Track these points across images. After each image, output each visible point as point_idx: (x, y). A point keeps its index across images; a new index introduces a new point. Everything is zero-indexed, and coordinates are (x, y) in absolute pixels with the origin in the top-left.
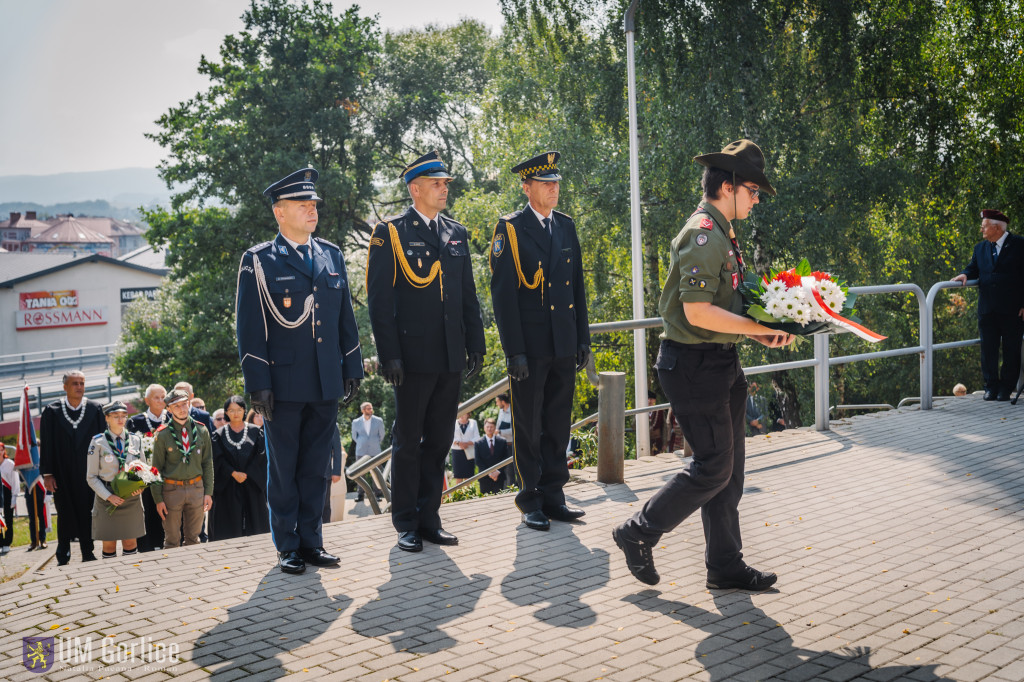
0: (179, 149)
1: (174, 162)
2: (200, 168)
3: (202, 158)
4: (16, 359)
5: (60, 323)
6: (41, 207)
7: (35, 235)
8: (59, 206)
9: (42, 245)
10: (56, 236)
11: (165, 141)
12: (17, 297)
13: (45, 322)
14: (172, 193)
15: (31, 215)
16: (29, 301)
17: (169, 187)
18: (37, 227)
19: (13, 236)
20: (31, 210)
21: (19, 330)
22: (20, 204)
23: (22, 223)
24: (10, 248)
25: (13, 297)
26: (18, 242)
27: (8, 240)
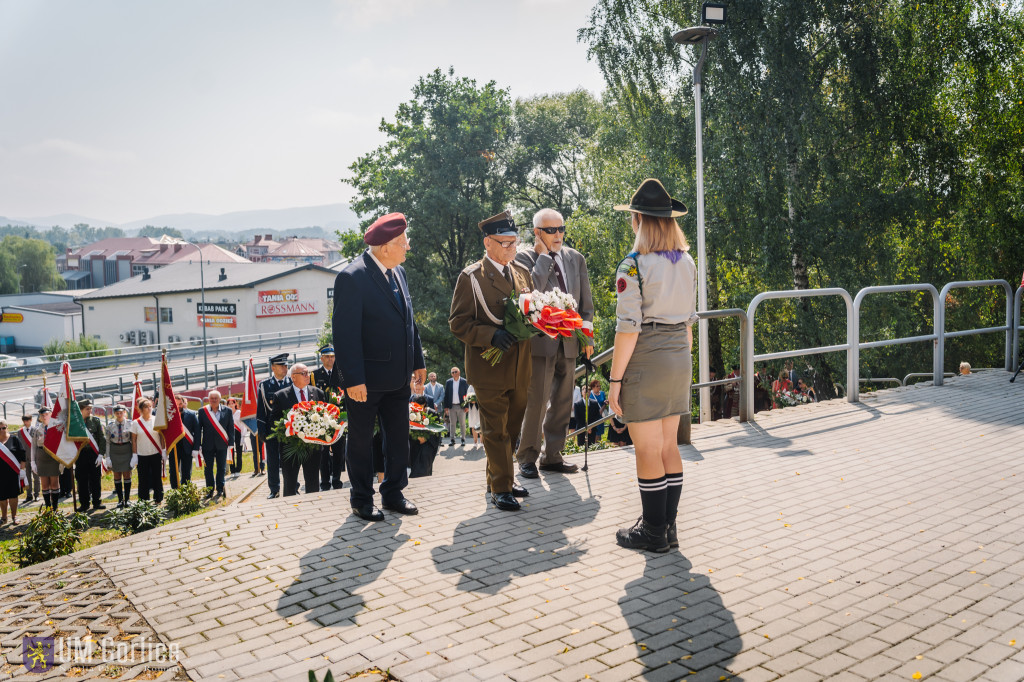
0: (364, 189)
1: (361, 198)
2: (381, 202)
3: (381, 195)
4: (256, 337)
5: (286, 313)
6: (276, 231)
7: (271, 251)
8: (288, 231)
9: (275, 258)
10: (285, 252)
11: (356, 183)
12: (257, 294)
13: (276, 312)
14: (360, 221)
15: (269, 237)
16: (265, 297)
17: (359, 216)
18: (273, 245)
19: (256, 252)
20: (268, 233)
21: (257, 317)
22: (262, 230)
23: (263, 242)
24: (254, 260)
25: (254, 294)
26: (259, 256)
27: (253, 255)
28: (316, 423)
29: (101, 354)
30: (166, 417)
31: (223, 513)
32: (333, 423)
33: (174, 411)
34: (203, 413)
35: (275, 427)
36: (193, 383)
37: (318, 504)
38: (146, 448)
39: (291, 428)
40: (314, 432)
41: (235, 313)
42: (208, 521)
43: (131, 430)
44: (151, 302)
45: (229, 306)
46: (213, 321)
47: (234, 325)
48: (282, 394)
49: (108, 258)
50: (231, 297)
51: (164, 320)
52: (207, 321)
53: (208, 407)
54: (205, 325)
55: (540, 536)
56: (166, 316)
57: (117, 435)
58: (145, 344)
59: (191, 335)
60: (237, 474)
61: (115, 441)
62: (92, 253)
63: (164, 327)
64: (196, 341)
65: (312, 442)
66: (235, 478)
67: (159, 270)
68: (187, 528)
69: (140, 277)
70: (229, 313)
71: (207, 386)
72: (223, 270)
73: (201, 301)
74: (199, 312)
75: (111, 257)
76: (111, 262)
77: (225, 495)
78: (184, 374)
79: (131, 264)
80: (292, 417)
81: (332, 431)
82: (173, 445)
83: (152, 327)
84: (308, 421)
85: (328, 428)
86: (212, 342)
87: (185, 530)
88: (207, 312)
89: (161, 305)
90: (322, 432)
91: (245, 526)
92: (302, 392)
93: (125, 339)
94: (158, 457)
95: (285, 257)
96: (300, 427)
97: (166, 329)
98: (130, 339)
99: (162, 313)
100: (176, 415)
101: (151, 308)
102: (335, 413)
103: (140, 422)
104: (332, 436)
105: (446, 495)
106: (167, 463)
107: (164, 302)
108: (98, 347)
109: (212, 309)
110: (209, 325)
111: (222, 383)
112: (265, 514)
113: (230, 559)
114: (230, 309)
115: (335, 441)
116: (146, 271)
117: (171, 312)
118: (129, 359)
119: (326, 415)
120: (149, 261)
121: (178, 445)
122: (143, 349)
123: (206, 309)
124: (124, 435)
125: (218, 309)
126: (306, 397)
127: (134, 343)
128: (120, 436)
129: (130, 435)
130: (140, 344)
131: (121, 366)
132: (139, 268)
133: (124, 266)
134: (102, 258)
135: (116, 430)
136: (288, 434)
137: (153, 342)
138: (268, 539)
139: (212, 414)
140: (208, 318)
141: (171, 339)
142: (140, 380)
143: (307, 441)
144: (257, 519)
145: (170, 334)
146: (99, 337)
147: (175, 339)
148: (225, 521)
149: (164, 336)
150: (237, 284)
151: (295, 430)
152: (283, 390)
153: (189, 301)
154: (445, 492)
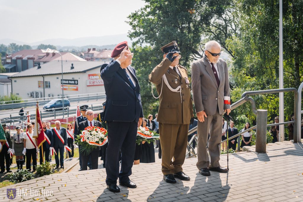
0: (134, 27)
1: (133, 31)
2: (141, 33)
3: (142, 30)
4: (86, 95)
5: (100, 84)
6: (98, 46)
7: (95, 56)
8: (103, 46)
9: (97, 59)
10: (101, 56)
11: (131, 24)
12: (87, 76)
13: (95, 84)
14: (132, 41)
15: (94, 49)
16: (91, 77)
17: (131, 39)
18: (96, 53)
19: (88, 56)
20: (94, 48)
21: (88, 86)
22: (92, 46)
23: (91, 52)
24: (88, 60)
25: (86, 75)
26: (90, 58)
27: (87, 57)
28: (94, 135)
29: (19, 102)
30: (38, 132)
31: (45, 178)
32: (102, 136)
33: (41, 130)
34: (53, 130)
35: (77, 138)
36: (57, 116)
37: (86, 176)
38: (29, 146)
39: (84, 138)
40: (93, 139)
41: (77, 84)
42: (37, 181)
43: (24, 137)
44: (41, 79)
45: (75, 81)
46: (68, 87)
47: (77, 90)
48: (82, 123)
49: (24, 59)
50: (76, 77)
51: (47, 87)
52: (64, 87)
53: (55, 128)
54: (63, 89)
55: (181, 195)
56: (47, 85)
57: (17, 140)
58: (38, 97)
59: (58, 94)
61: (16, 142)
62: (17, 56)
63: (46, 90)
64: (60, 96)
65: (93, 144)
67: (45, 64)
68: (28, 184)
69: (37, 67)
70: (75, 84)
71: (64, 117)
72: (72, 65)
73: (62, 79)
74: (62, 83)
75: (25, 58)
76: (25, 61)
79: (34, 61)
80: (84, 133)
81: (102, 140)
82: (41, 144)
83: (41, 90)
84: (91, 135)
85: (100, 138)
86: (67, 97)
87: (27, 185)
88: (64, 84)
89: (45, 80)
90: (97, 140)
91: (52, 185)
92: (91, 123)
93: (30, 95)
94: (35, 150)
95: (101, 58)
96: (87, 137)
97: (47, 91)
98: (32, 95)
99: (46, 83)
100: (42, 132)
101: (41, 82)
102: (104, 132)
103: (27, 134)
104: (102, 142)
105: (144, 174)
107: (47, 79)
108: (18, 98)
109: (67, 82)
110: (65, 89)
111: (70, 116)
112: (62, 180)
113: (42, 200)
114: (75, 82)
115: (104, 144)
116: (39, 64)
117: (49, 83)
118: (31, 104)
119: (99, 132)
120: (42, 60)
121: (43, 144)
122: (37, 100)
123: (65, 82)
124: (20, 140)
125: (70, 82)
127: (33, 97)
128: (19, 140)
129: (24, 140)
130: (36, 98)
131: (28, 107)
132: (37, 63)
133: (31, 62)
134: (21, 58)
135: (17, 137)
136: (82, 141)
137: (41, 97)
138: (60, 191)
139: (57, 131)
140: (65, 86)
141: (49, 96)
142: (29, 115)
143: (90, 144)
144: (58, 182)
145: (49, 93)
146: (18, 94)
147: (51, 96)
148: (44, 182)
149: (46, 94)
150: (79, 71)
151: (85, 139)
152: (83, 122)
153: (58, 78)
154: (144, 172)
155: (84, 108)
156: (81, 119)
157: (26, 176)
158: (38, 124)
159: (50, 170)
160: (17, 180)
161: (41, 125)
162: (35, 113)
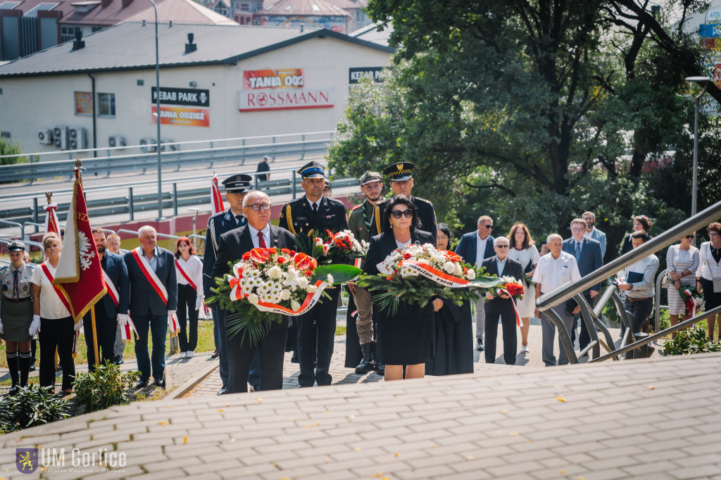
4: (237, 143)
5: (284, 105)
7: (268, 7)
9: (274, 17)
10: (288, 9)
12: (241, 74)
13: (269, 104)
16: (253, 80)
19: (245, 8)
21: (242, 111)
24: (242, 21)
25: (237, 73)
26: (249, 14)
27: (239, 12)
28: (276, 280)
29: (11, 161)
30: (79, 263)
31: (115, 414)
32: (301, 281)
33: (92, 255)
34: (131, 258)
35: (216, 287)
36: (140, 210)
38: (53, 306)
39: (239, 288)
40: (272, 295)
41: (207, 104)
42: (92, 425)
43: (33, 280)
44: (84, 85)
45: (198, 92)
46: (175, 115)
47: (205, 123)
48: (232, 236)
49: (26, 14)
50: (202, 79)
51: (104, 112)
52: (163, 114)
53: (138, 250)
54: (161, 121)
56: (105, 106)
57: (11, 287)
58: (75, 147)
59: (142, 137)
60: (190, 353)
61: (9, 295)
62: (2, 4)
63: (102, 122)
64: (149, 145)
65: (271, 310)
66: (187, 359)
67: (98, 35)
68: (61, 434)
69: (70, 45)
70: (199, 103)
71: (160, 215)
72: (191, 37)
73: (155, 85)
74: (154, 101)
75: (30, 13)
76: (29, 20)
77: (163, 385)
78: (127, 196)
79: (59, 24)
80: (240, 270)
81: (301, 294)
82: (90, 306)
83: (85, 122)
84: (265, 277)
85: (294, 289)
86: (173, 148)
87: (57, 437)
88: (163, 102)
89: (99, 89)
90: (285, 295)
91: (142, 436)
92: (260, 235)
93: (46, 140)
94: (69, 322)
95: (288, 16)
96: (251, 287)
97: (106, 126)
98: (53, 139)
99: (100, 100)
100: (94, 260)
101: (84, 93)
102: (306, 267)
103: (45, 268)
104: (301, 302)
105: (449, 409)
106: (82, 330)
107: (105, 85)
108: (6, 150)
109: (173, 97)
110: (166, 121)
111: (184, 211)
112: (174, 421)
114: (200, 97)
115: (306, 310)
116: (79, 35)
117: (113, 100)
118: (52, 169)
119: (292, 269)
120: (86, 20)
121: (97, 306)
122: (71, 156)
123: (165, 96)
124: (21, 288)
125: (182, 96)
126: (267, 243)
127: (59, 146)
128: (16, 288)
130: (68, 148)
131: (39, 181)
132: (71, 32)
133: (49, 26)
134: (16, 13)
135: (10, 278)
136: (233, 297)
137: (86, 145)
138: (169, 459)
139: (144, 261)
140: (165, 110)
141: (112, 142)
142: (54, 204)
143: (262, 309)
144: (160, 428)
145: (112, 134)
146: (7, 135)
147: (118, 142)
148: (115, 427)
149: (103, 137)
150: (212, 59)
151: (244, 291)
152: (234, 231)
153: (140, 83)
154: (448, 405)
155: (236, 184)
156: (226, 221)
157: (41, 408)
158: (82, 235)
159: (120, 391)
160: (13, 420)
161: (91, 241)
162: (69, 198)
